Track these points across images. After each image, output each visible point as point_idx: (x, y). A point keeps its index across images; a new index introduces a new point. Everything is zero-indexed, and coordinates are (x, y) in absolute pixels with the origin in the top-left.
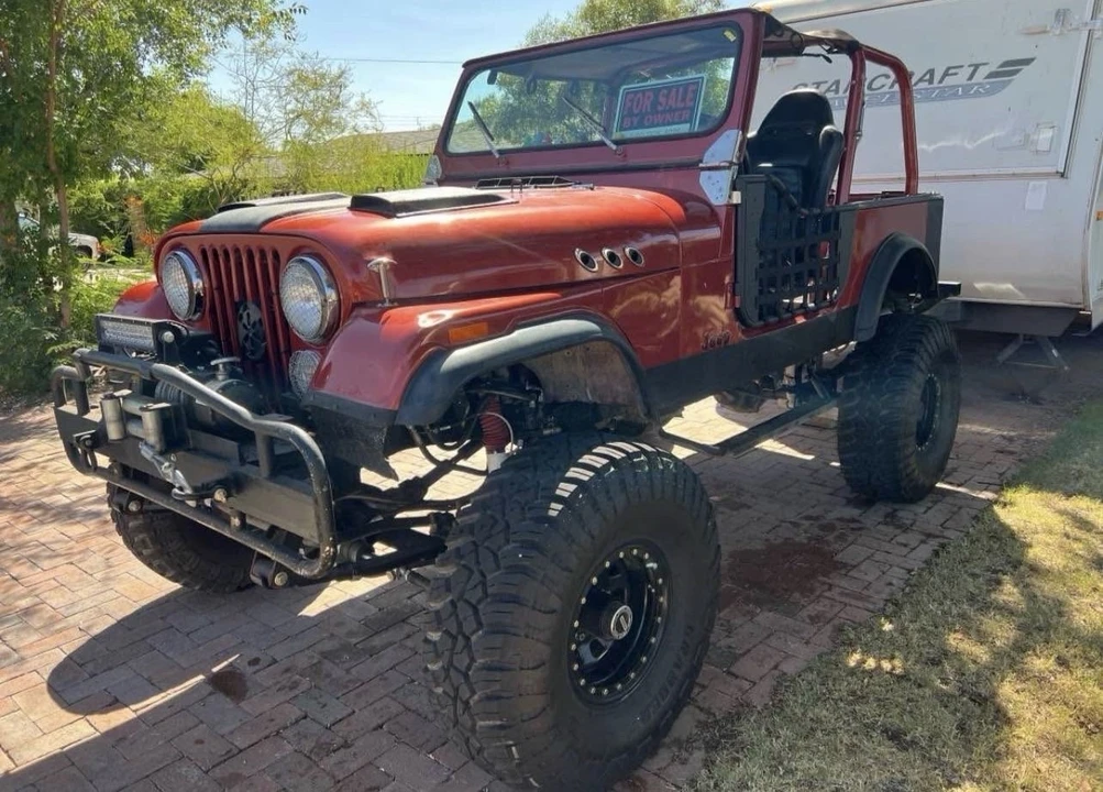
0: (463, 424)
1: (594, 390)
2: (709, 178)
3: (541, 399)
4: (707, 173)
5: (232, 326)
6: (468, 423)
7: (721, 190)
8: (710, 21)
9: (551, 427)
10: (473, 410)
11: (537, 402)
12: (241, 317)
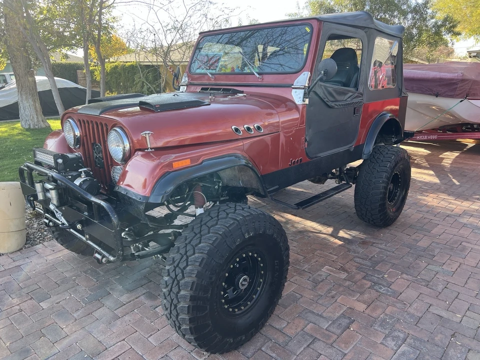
0: (186, 196)
1: (243, 182)
2: (296, 92)
3: (220, 185)
4: (295, 90)
5: (91, 152)
6: (187, 196)
7: (300, 98)
8: (300, 22)
9: (224, 197)
10: (190, 191)
11: (219, 186)
12: (94, 149)
